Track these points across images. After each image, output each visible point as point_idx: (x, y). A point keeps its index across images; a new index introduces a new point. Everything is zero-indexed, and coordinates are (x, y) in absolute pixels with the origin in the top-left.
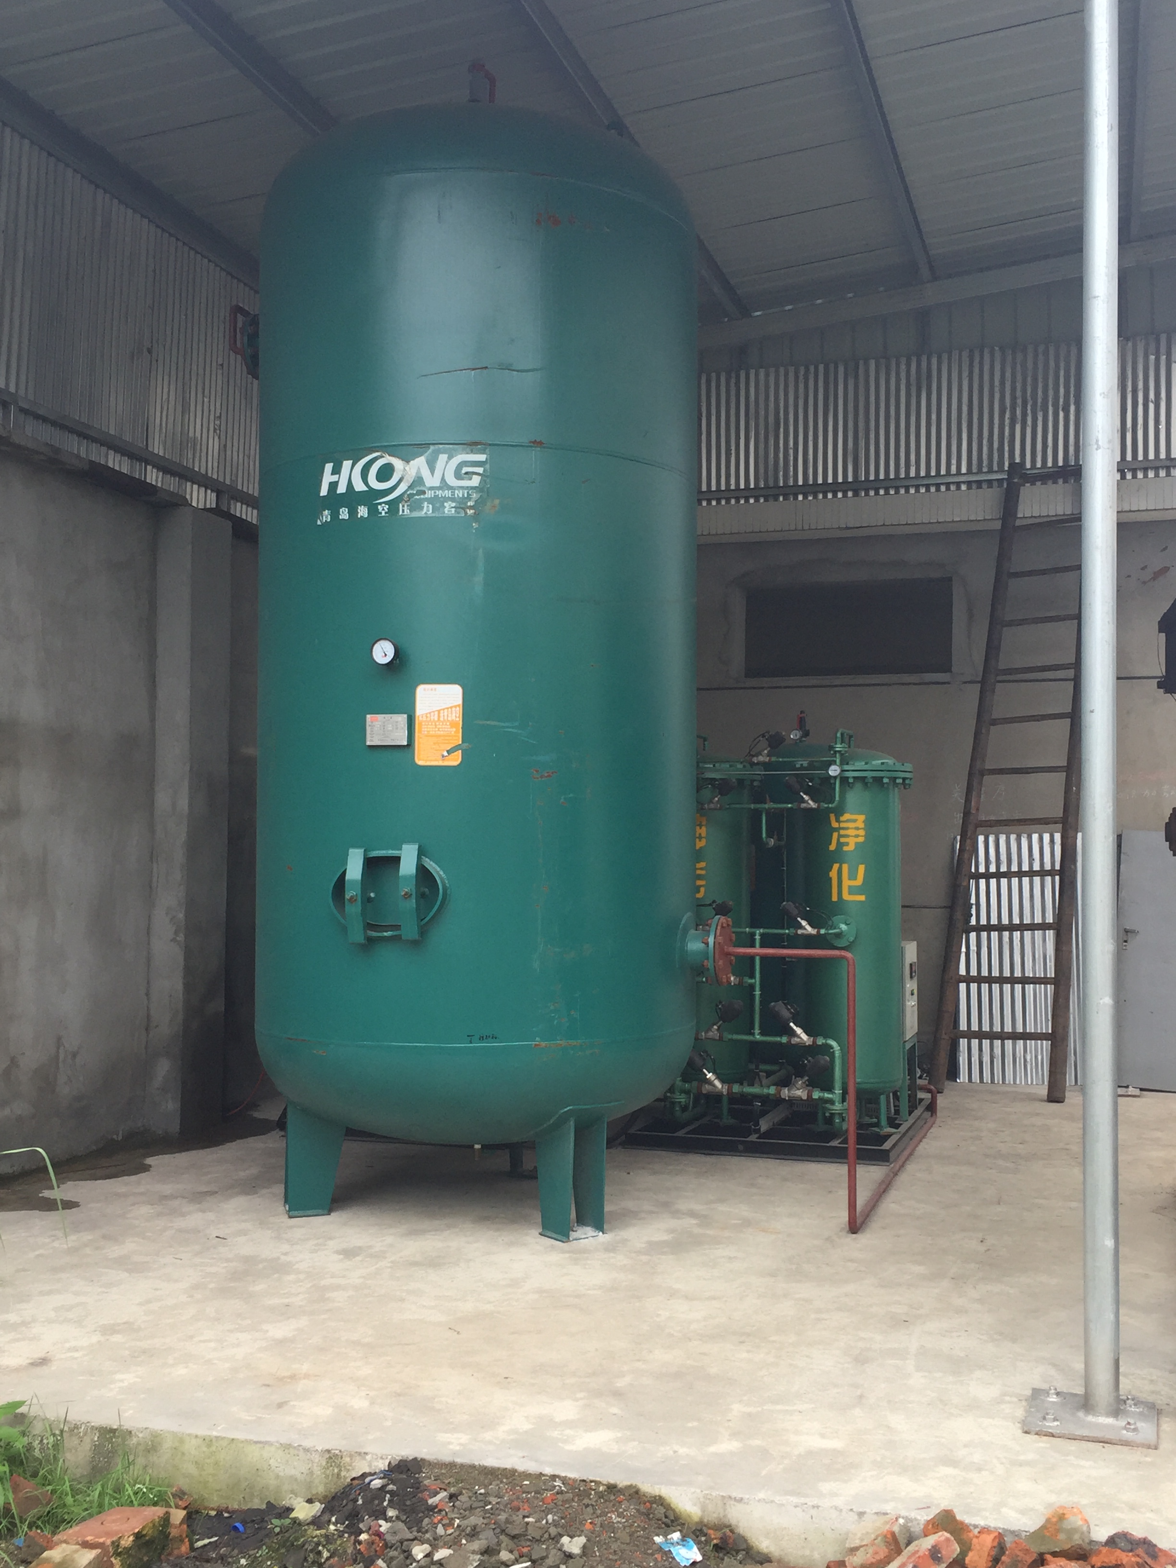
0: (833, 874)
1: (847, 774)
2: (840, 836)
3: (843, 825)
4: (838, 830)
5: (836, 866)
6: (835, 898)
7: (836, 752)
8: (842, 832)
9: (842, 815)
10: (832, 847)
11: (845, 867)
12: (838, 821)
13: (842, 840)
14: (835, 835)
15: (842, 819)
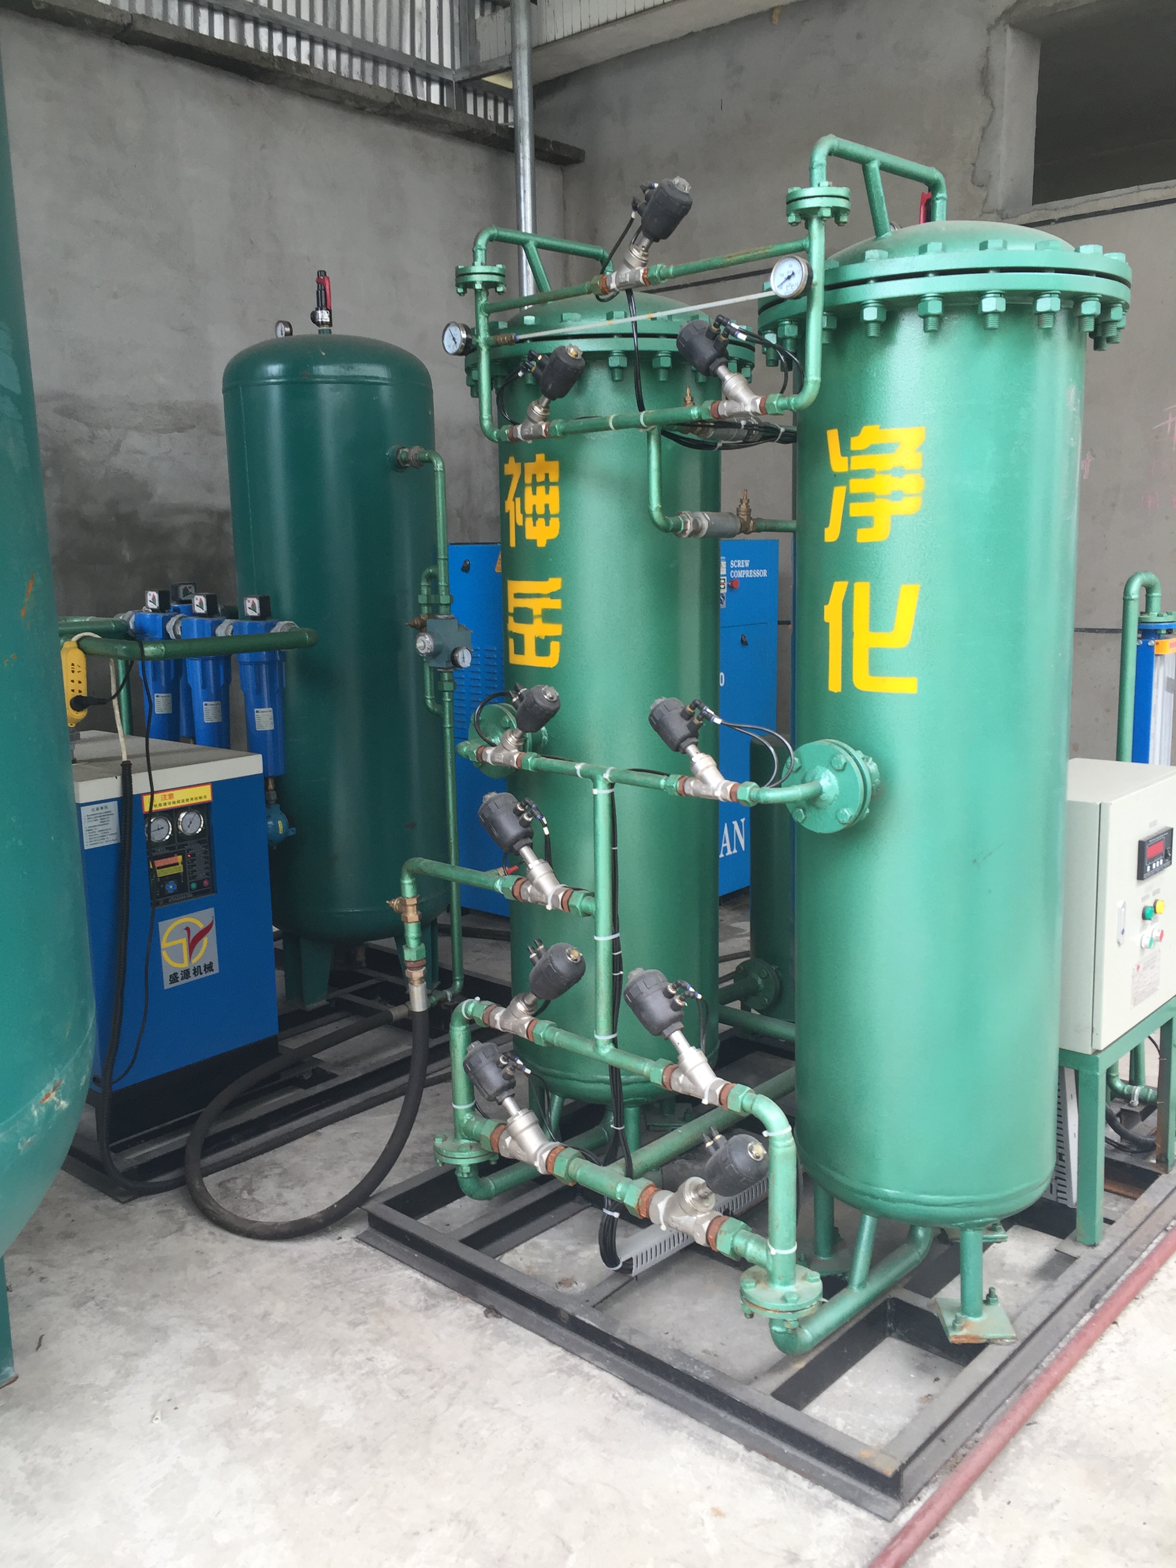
0: (832, 613)
1: (854, 295)
2: (850, 498)
3: (858, 463)
4: (843, 479)
5: (839, 589)
6: (835, 684)
7: (807, 216)
8: (857, 486)
9: (856, 433)
10: (831, 534)
11: (862, 590)
12: (846, 450)
13: (856, 510)
14: (839, 493)
15: (856, 443)
